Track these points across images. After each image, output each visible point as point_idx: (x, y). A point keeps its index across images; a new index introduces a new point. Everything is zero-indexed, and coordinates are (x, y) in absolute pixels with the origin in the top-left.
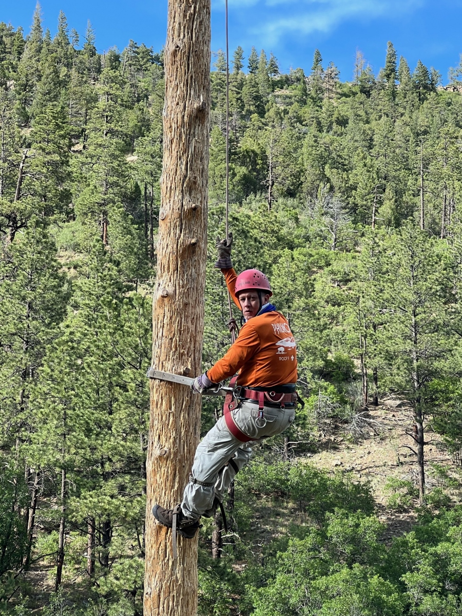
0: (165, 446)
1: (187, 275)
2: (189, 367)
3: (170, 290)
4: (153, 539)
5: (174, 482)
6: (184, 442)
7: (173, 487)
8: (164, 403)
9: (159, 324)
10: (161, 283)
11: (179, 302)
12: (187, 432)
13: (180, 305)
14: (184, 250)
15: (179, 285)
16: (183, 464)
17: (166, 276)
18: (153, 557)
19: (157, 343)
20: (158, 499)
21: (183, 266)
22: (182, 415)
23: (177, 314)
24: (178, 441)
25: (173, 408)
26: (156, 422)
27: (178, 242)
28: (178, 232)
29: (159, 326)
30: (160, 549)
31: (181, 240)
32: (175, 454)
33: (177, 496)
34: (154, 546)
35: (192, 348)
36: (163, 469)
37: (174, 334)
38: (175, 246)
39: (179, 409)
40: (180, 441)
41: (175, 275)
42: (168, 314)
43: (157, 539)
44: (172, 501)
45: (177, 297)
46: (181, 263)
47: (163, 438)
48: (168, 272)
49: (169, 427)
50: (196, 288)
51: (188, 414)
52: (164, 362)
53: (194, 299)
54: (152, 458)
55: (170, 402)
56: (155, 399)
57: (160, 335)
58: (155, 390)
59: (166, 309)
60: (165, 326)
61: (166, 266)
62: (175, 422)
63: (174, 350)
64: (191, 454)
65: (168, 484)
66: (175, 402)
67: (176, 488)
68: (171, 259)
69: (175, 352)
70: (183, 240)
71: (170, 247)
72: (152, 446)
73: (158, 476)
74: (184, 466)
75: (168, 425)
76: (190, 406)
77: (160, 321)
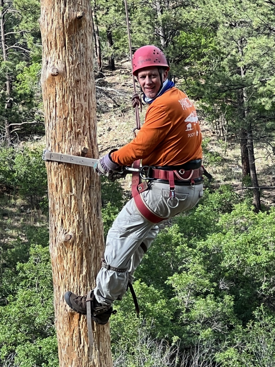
0: (69, 231)
1: (76, 50)
2: (87, 147)
3: (60, 67)
4: (66, 327)
5: (82, 267)
6: (88, 225)
7: (81, 272)
8: (64, 186)
9: (51, 104)
10: (49, 61)
11: (70, 79)
12: (90, 214)
13: (71, 82)
14: (71, 25)
15: (69, 62)
16: (90, 248)
17: (54, 54)
18: (67, 345)
19: (51, 124)
20: (67, 285)
21: (71, 41)
22: (84, 197)
23: (70, 93)
24: (82, 224)
25: (74, 190)
26: (57, 206)
27: (63, 17)
28: (62, 6)
29: (51, 106)
30: (74, 336)
31: (66, 15)
32: (81, 238)
33: (86, 281)
34: (67, 333)
35: (88, 126)
36: (69, 255)
37: (68, 113)
38: (61, 21)
39: (80, 191)
40: (84, 224)
41: (64, 52)
42: (60, 93)
43: (70, 326)
44: (82, 287)
45: (68, 74)
46: (69, 39)
47: (66, 222)
48: (56, 49)
49: (72, 210)
50: (86, 63)
51: (90, 195)
52: (60, 144)
53: (85, 74)
54: (57, 244)
55: (71, 184)
56: (54, 182)
57: (53, 114)
58: (53, 173)
59: (58, 87)
60: (58, 105)
61: (53, 43)
62: (77, 204)
63: (69, 130)
64: (96, 236)
65: (76, 270)
66: (75, 184)
67: (84, 273)
68: (58, 35)
69: (71, 132)
70: (69, 14)
71: (55, 23)
72: (55, 231)
73: (65, 261)
74: (90, 250)
75: (70, 208)
76: (90, 187)
77: (51, 101)
